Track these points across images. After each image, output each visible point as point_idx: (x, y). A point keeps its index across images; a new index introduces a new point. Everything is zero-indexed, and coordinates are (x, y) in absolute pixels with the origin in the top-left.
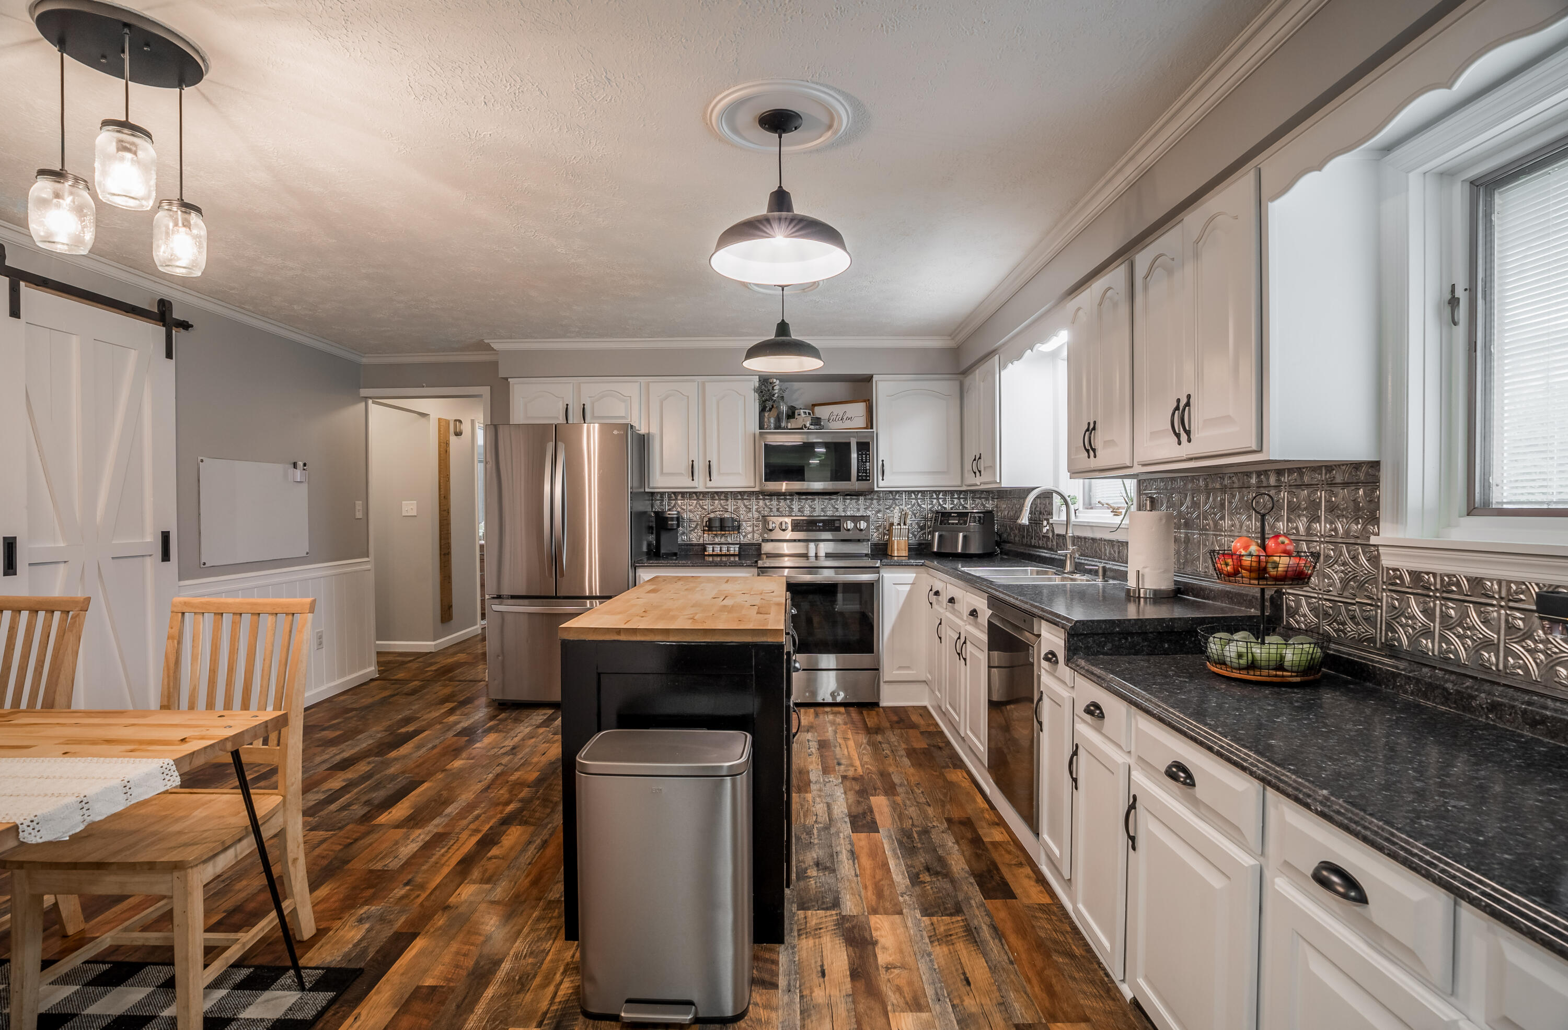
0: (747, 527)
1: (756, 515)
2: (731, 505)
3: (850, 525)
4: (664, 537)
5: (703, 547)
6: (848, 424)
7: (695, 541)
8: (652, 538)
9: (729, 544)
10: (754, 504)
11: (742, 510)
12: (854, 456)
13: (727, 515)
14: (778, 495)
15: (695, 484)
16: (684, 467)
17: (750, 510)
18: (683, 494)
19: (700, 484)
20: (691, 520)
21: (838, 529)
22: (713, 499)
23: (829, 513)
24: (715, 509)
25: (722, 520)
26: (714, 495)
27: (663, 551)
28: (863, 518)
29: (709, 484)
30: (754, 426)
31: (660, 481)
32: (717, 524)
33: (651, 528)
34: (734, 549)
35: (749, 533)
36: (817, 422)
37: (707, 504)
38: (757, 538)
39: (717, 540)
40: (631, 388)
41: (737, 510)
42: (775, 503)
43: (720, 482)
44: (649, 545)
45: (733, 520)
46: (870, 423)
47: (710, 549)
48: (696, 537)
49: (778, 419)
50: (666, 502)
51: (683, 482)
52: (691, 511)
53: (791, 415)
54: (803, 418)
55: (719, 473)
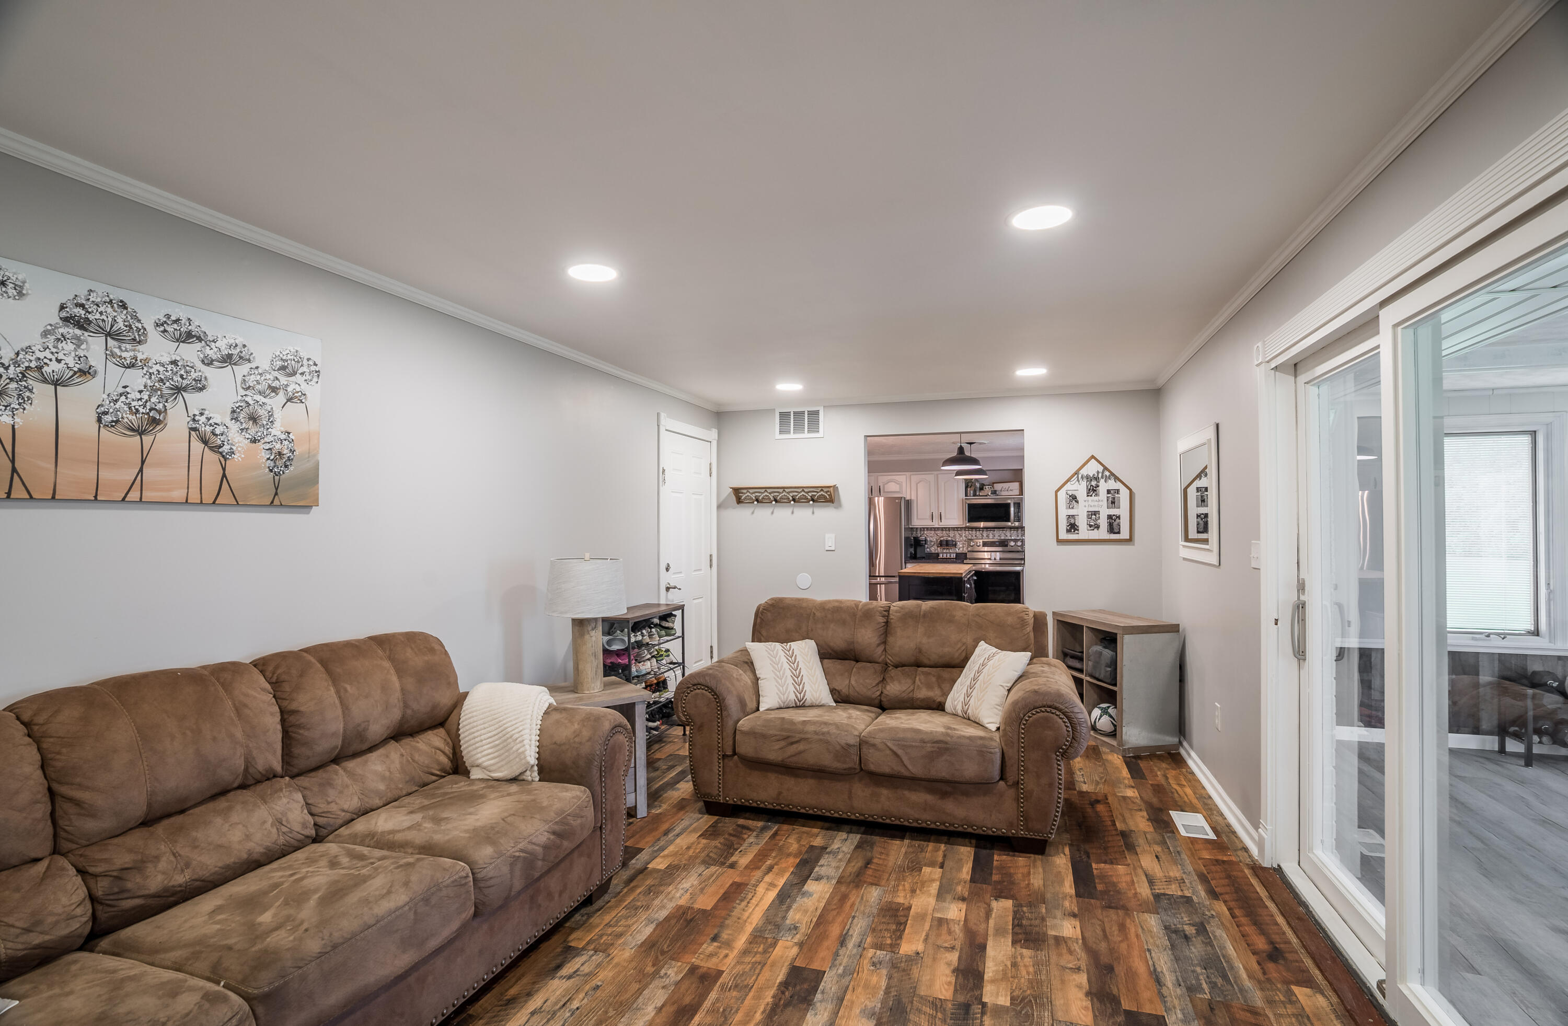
0: (960, 545)
1: (965, 539)
2: (952, 534)
3: (1012, 543)
4: (919, 550)
5: (938, 554)
6: (1011, 493)
7: (933, 552)
8: (912, 550)
9: (951, 553)
10: (964, 533)
11: (958, 536)
12: (1012, 509)
13: (949, 539)
14: (977, 529)
15: (933, 523)
16: (928, 515)
17: (961, 536)
18: (927, 528)
19: (936, 524)
20: (931, 541)
21: (1006, 546)
22: (942, 530)
23: (1002, 538)
24: (944, 536)
25: (947, 541)
26: (942, 529)
27: (918, 556)
28: (1018, 540)
29: (941, 524)
30: (962, 495)
31: (916, 522)
32: (945, 543)
33: (911, 545)
34: (953, 556)
35: (961, 548)
36: (994, 492)
37: (939, 532)
38: (965, 550)
39: (945, 551)
40: (902, 478)
41: (955, 536)
42: (974, 532)
43: (946, 523)
44: (911, 553)
45: (953, 541)
46: (1021, 492)
47: (941, 556)
48: (934, 549)
49: (975, 491)
50: (919, 532)
51: (927, 523)
52: (932, 537)
53: (981, 489)
54: (988, 491)
55: (945, 518)
